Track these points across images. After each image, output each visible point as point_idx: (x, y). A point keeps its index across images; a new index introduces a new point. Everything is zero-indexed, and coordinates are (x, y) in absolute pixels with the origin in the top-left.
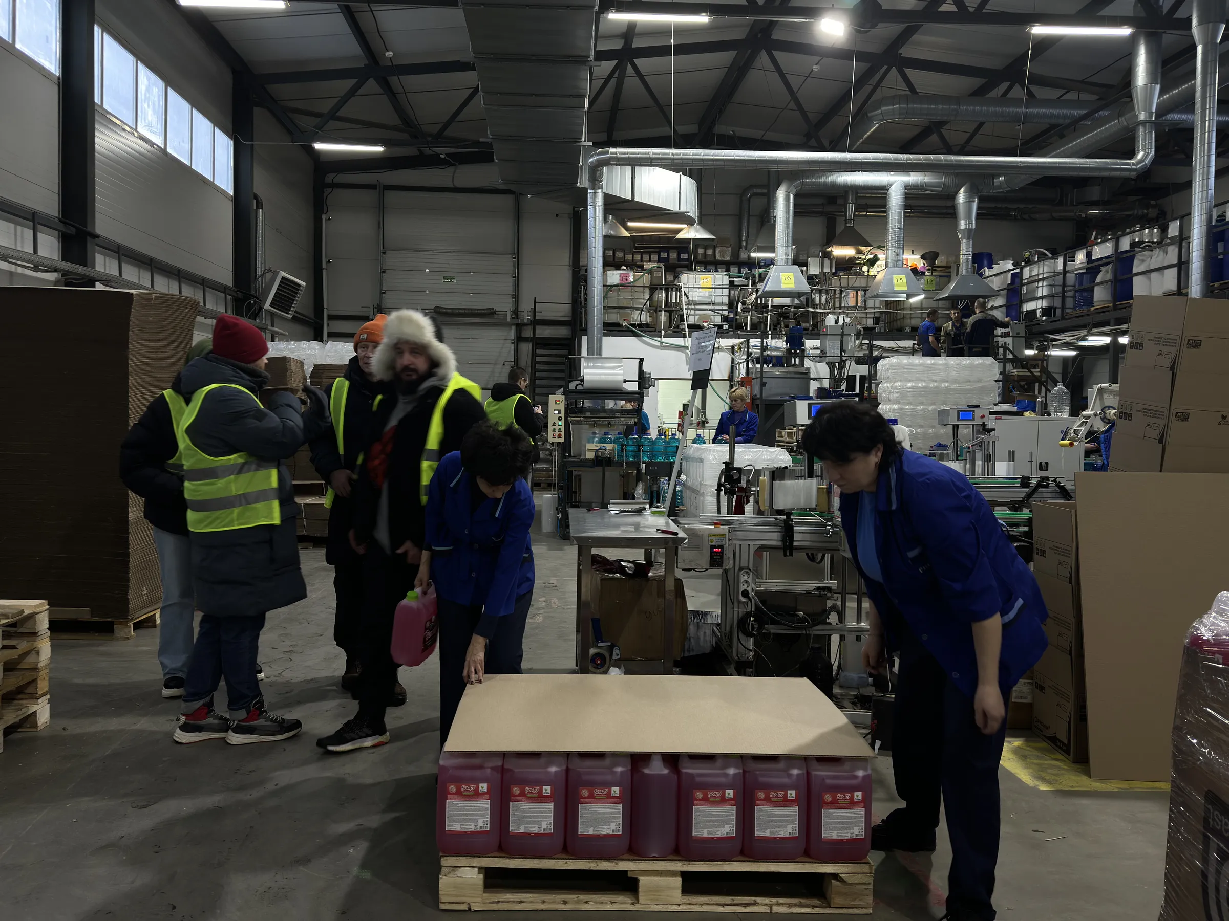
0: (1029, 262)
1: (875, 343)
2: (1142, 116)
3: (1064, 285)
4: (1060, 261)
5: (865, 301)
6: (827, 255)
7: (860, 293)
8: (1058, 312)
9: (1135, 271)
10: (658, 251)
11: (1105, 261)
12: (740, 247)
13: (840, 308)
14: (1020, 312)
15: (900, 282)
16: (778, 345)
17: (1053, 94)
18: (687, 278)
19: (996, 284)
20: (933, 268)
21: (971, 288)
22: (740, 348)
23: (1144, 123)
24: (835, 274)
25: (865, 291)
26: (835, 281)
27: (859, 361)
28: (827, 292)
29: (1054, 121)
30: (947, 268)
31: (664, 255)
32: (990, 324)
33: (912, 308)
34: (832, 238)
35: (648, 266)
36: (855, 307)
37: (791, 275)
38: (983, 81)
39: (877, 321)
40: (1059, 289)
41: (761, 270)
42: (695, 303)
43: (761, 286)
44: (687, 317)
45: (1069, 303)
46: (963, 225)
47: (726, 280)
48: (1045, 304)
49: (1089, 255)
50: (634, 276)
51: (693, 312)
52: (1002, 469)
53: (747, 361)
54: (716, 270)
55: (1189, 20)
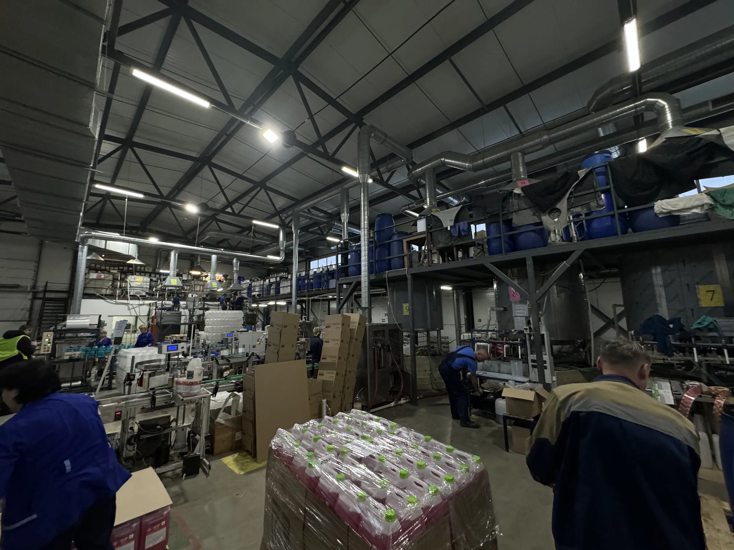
0: (254, 281)
1: (206, 303)
2: (281, 248)
3: (263, 288)
4: (262, 281)
5: (203, 290)
6: (190, 274)
7: (201, 287)
8: (262, 295)
9: (281, 286)
10: (118, 266)
11: (273, 283)
12: (156, 267)
13: (194, 291)
14: (251, 295)
15: (215, 284)
16: (169, 303)
17: (261, 236)
18: (130, 278)
19: (244, 286)
20: (226, 279)
21: (237, 288)
22: (153, 305)
23: (282, 250)
24: (193, 280)
25: (203, 286)
26: (193, 282)
27: (200, 309)
28: (189, 286)
29: (260, 244)
30: (230, 280)
31: (121, 268)
32: (242, 298)
33: (219, 292)
34: (192, 268)
35: (112, 271)
36: (199, 291)
37: (176, 280)
38: (241, 229)
39: (207, 295)
40: (262, 289)
41: (164, 277)
42: (133, 287)
43: (163, 282)
44: (130, 292)
45: (264, 293)
46: (235, 269)
47: (149, 280)
48: (258, 293)
49: (269, 281)
50: (104, 276)
51: (132, 291)
52: (241, 350)
53: (156, 309)
54: (145, 276)
55: (292, 227)
